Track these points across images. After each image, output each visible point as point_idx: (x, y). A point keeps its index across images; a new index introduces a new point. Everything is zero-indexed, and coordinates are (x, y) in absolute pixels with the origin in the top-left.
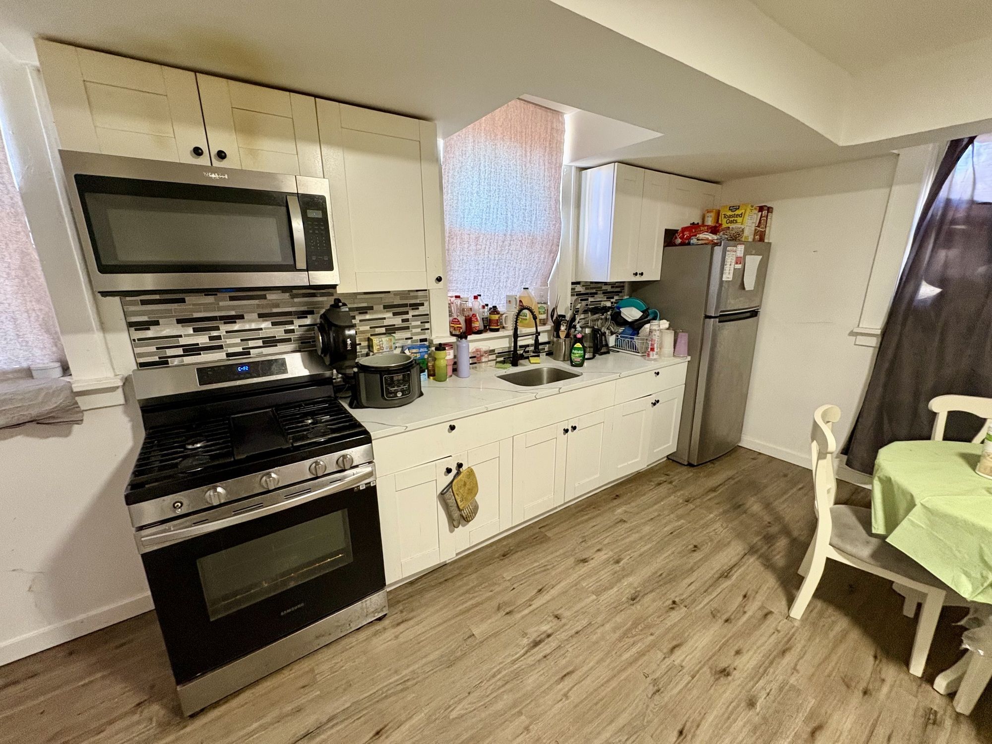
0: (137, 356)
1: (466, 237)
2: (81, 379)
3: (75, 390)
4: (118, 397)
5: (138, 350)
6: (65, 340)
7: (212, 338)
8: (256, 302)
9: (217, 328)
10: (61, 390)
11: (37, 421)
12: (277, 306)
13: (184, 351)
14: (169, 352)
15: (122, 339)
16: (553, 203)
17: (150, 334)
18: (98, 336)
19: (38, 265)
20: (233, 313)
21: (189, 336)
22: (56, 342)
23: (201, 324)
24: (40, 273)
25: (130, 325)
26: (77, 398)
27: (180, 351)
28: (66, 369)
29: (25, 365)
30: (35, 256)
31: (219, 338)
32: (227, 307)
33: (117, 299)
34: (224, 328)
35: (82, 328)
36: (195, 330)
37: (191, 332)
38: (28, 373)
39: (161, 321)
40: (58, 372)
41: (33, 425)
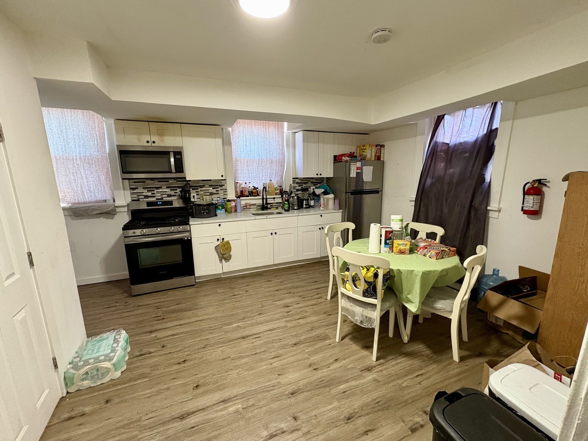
0: (132, 198)
1: (243, 161)
2: (117, 203)
3: (116, 205)
4: (126, 209)
5: (132, 196)
6: (115, 192)
7: (152, 194)
8: (166, 183)
9: (154, 191)
10: (112, 206)
11: (106, 213)
12: (172, 184)
13: (144, 197)
14: (140, 197)
15: (128, 192)
16: (281, 147)
17: (135, 191)
18: (122, 191)
19: (110, 172)
20: (159, 186)
21: (146, 193)
22: (113, 193)
23: (150, 189)
24: (111, 174)
25: (131, 188)
26: (116, 209)
27: (143, 197)
28: (114, 201)
29: (105, 199)
30: (110, 170)
31: (154, 193)
32: (157, 184)
33: (127, 181)
34: (156, 191)
35: (119, 189)
36: (148, 191)
37: (146, 191)
38: (105, 201)
39: (139, 188)
40: (112, 201)
41: (105, 214)
